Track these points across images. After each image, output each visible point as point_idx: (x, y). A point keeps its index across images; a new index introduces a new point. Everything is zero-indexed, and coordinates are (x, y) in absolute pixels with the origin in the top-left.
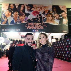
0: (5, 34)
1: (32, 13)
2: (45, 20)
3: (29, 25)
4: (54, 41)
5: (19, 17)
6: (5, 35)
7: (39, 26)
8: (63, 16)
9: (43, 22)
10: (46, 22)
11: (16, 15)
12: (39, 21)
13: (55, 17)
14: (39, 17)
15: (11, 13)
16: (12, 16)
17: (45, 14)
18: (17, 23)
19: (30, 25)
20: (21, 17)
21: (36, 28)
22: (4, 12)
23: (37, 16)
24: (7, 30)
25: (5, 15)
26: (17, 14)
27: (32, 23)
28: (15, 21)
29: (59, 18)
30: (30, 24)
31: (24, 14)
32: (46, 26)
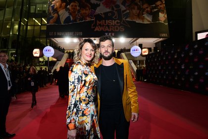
0: (55, 41)
1: (103, 3)
2: (127, 15)
3: (98, 24)
4: (146, 52)
5: (79, 11)
6: (55, 43)
7: (115, 25)
8: (159, 7)
9: (124, 19)
10: (128, 19)
11: (73, 7)
12: (116, 17)
13: (145, 9)
14: (116, 11)
15: (65, 4)
16: (67, 9)
17: (127, 4)
18: (75, 20)
19: (100, 25)
20: (83, 10)
21: (110, 30)
22: (53, 2)
23: (113, 9)
24: (58, 34)
25: (55, 7)
26: (76, 6)
27: (104, 21)
28: (73, 17)
29: (151, 11)
30: (100, 23)
31: (89, 5)
32: (129, 26)
